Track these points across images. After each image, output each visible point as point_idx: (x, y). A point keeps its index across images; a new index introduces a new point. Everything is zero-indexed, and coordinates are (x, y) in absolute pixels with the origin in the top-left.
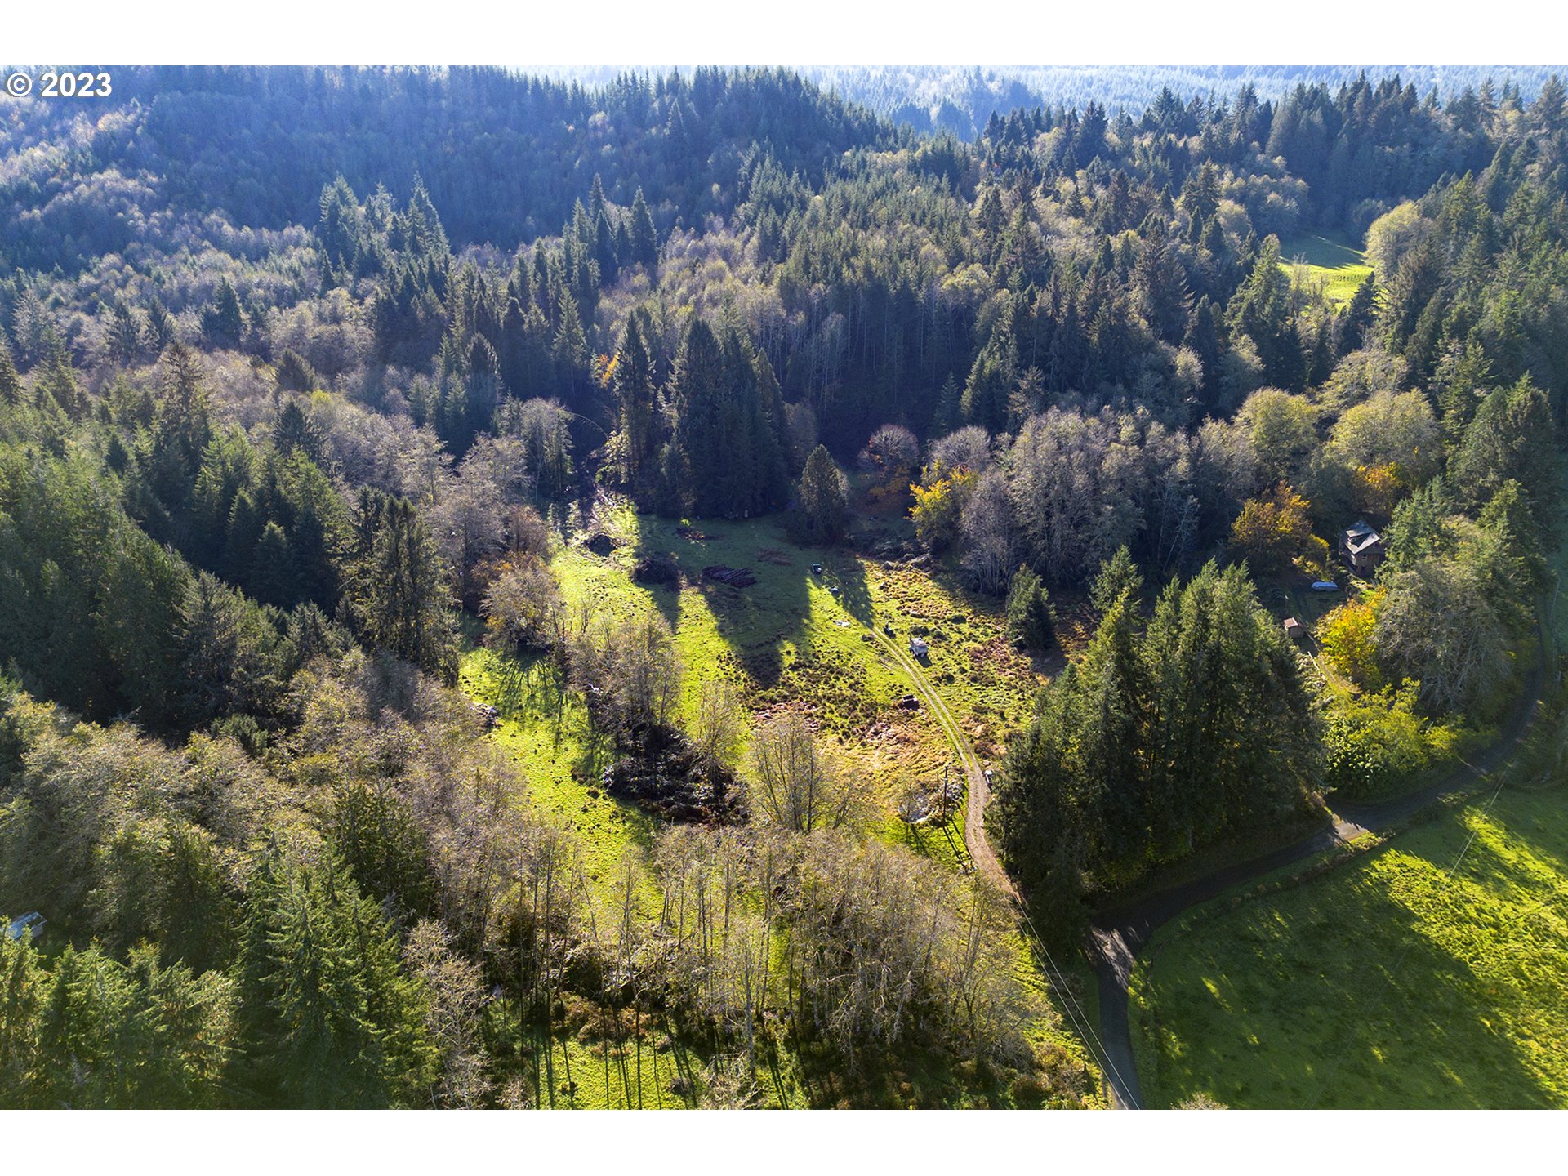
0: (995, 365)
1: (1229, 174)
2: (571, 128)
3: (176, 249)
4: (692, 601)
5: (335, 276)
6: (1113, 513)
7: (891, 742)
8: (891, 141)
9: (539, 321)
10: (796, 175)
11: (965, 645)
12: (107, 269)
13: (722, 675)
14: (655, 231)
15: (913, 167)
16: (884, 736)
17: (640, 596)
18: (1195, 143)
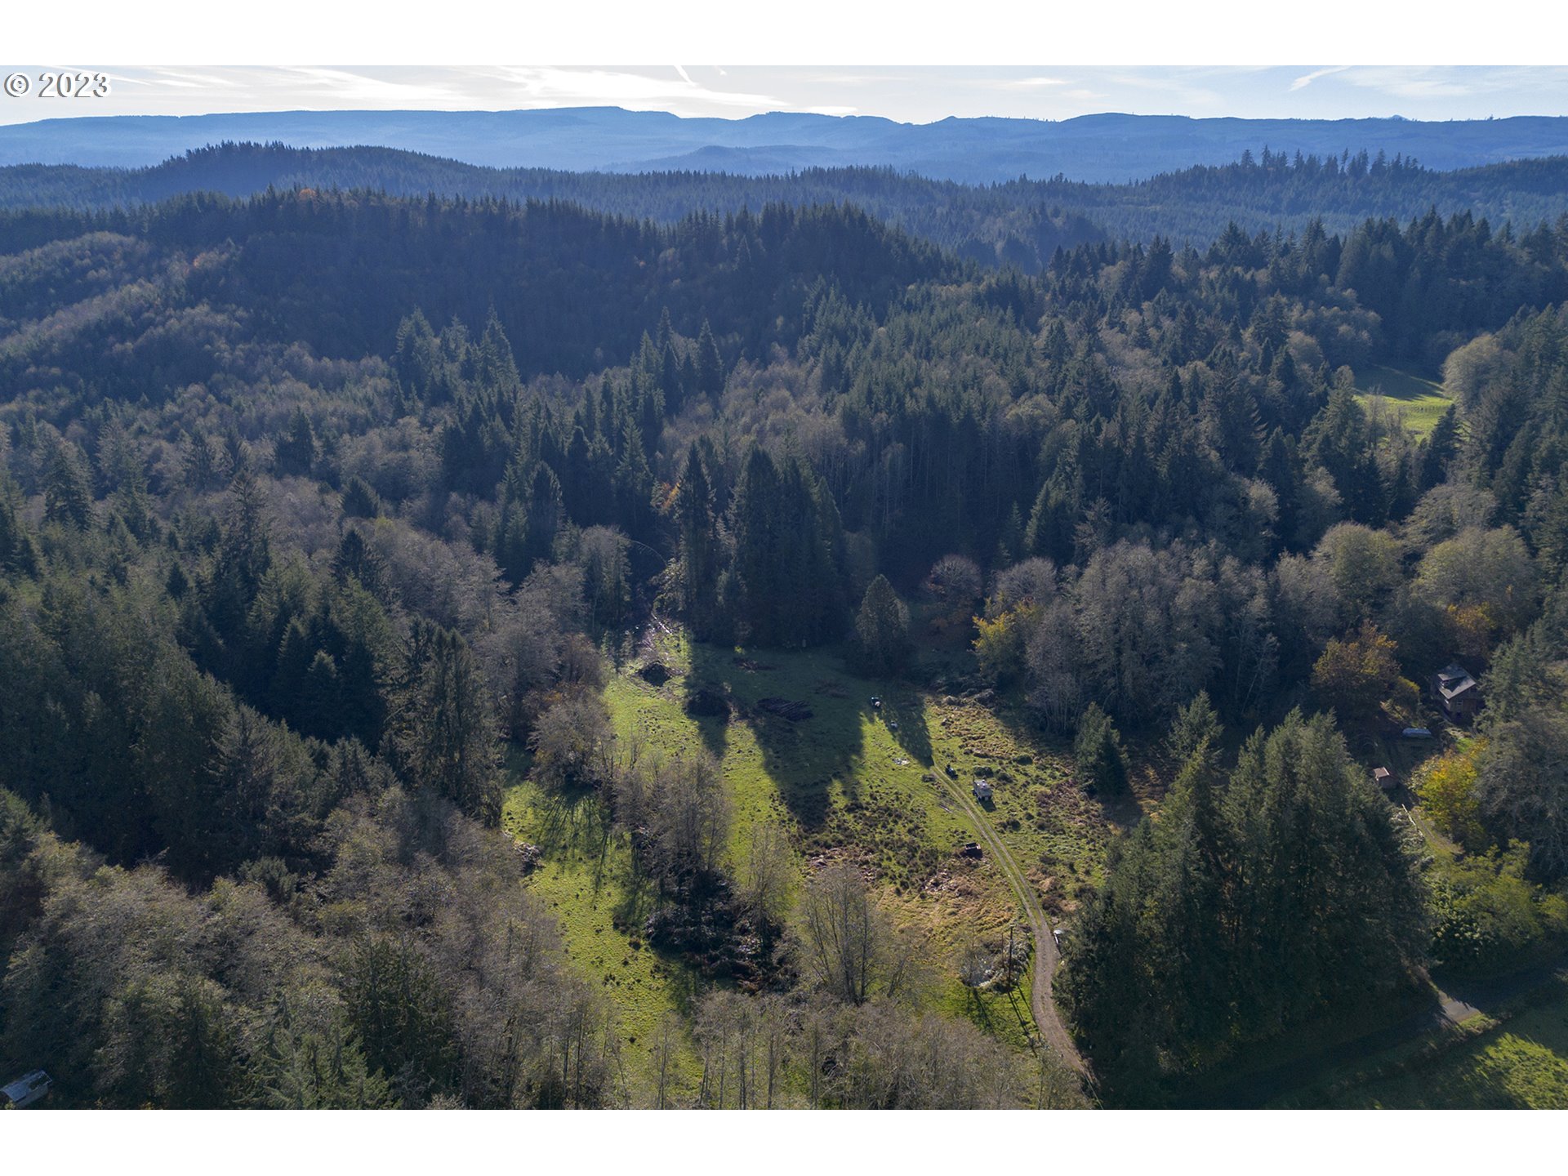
0: (1061, 497)
1: (1299, 306)
2: (642, 263)
3: (257, 379)
4: (740, 736)
5: (407, 405)
6: (1188, 650)
7: (952, 894)
8: (955, 275)
9: (603, 449)
10: (860, 307)
11: (1032, 788)
12: (191, 399)
13: (775, 816)
14: (721, 361)
15: (977, 300)
16: (944, 888)
17: (692, 726)
18: (1262, 276)
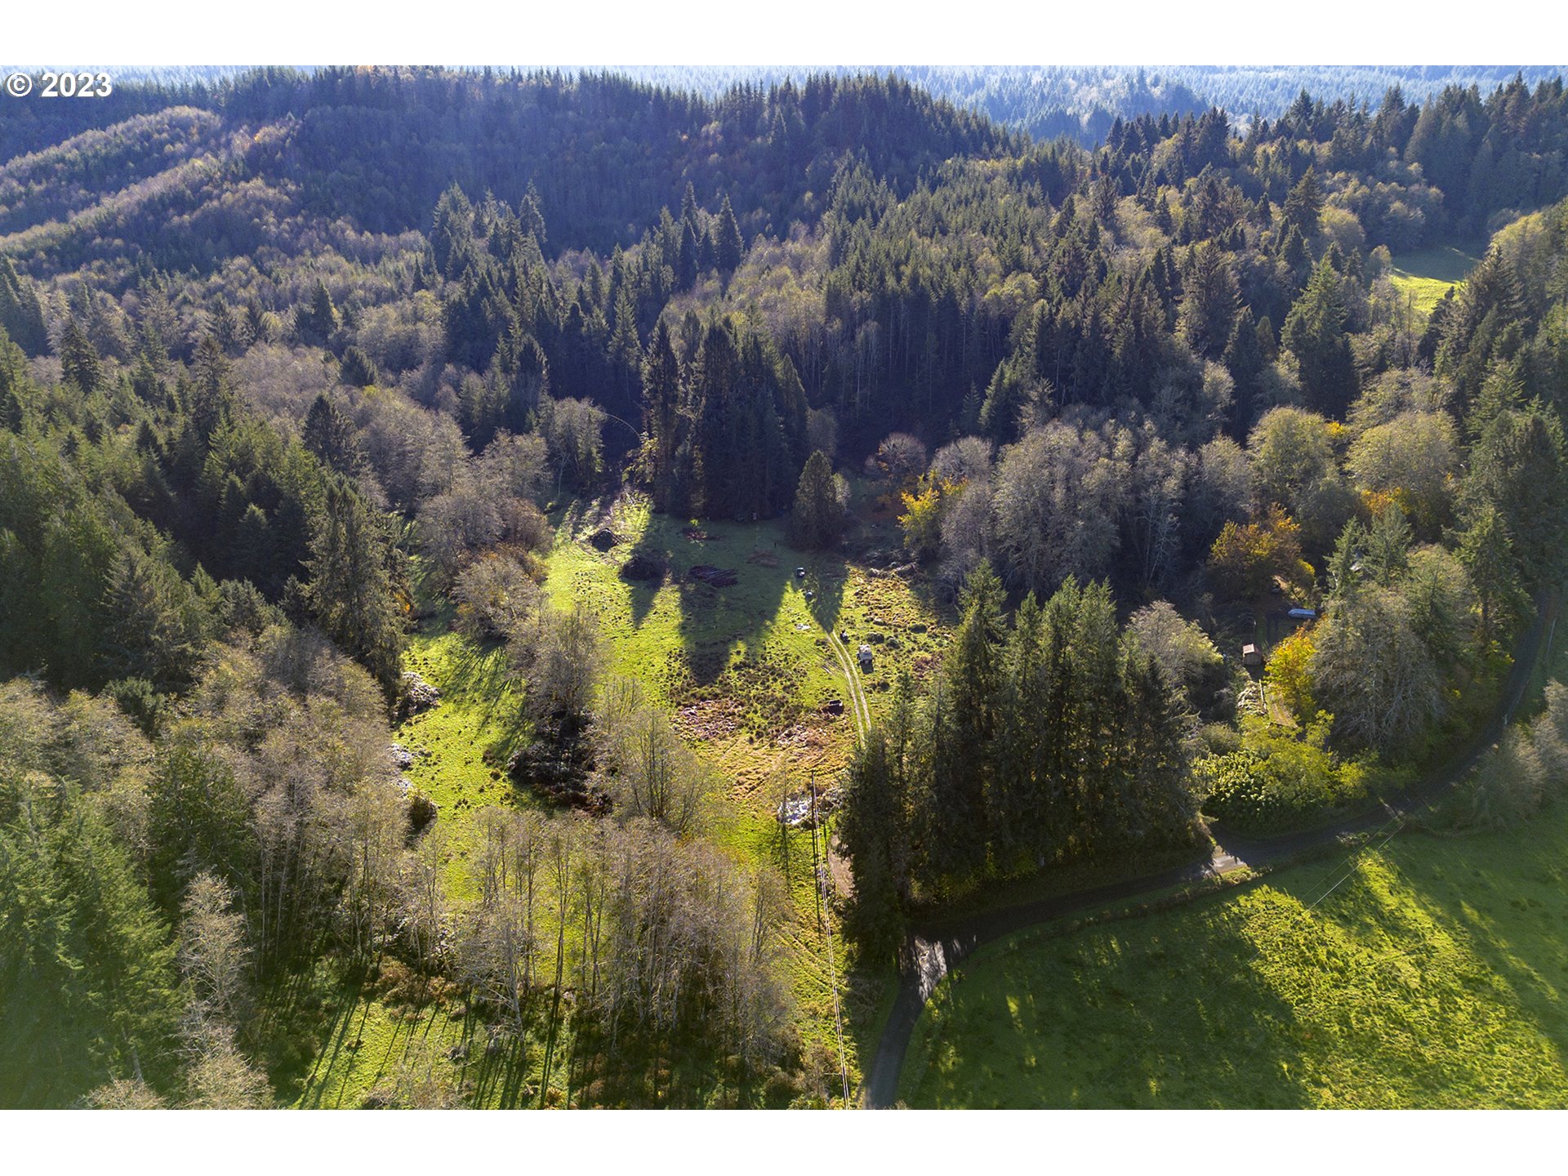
0: (1014, 377)
1: (1354, 182)
2: (685, 137)
3: (300, 252)
4: (668, 599)
5: (425, 279)
6: (1085, 528)
7: (800, 744)
8: (999, 148)
9: (600, 324)
10: (883, 183)
11: (915, 654)
12: (236, 270)
13: (666, 671)
14: (741, 238)
15: (1012, 175)
16: (796, 739)
17: (622, 589)
18: (1324, 150)
